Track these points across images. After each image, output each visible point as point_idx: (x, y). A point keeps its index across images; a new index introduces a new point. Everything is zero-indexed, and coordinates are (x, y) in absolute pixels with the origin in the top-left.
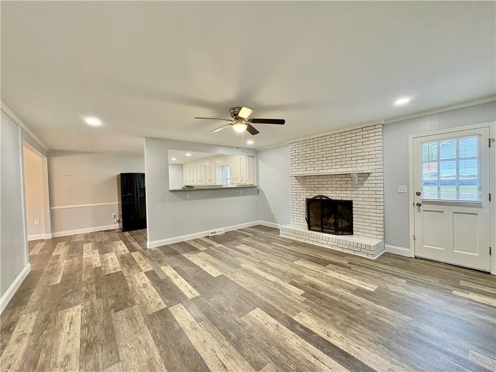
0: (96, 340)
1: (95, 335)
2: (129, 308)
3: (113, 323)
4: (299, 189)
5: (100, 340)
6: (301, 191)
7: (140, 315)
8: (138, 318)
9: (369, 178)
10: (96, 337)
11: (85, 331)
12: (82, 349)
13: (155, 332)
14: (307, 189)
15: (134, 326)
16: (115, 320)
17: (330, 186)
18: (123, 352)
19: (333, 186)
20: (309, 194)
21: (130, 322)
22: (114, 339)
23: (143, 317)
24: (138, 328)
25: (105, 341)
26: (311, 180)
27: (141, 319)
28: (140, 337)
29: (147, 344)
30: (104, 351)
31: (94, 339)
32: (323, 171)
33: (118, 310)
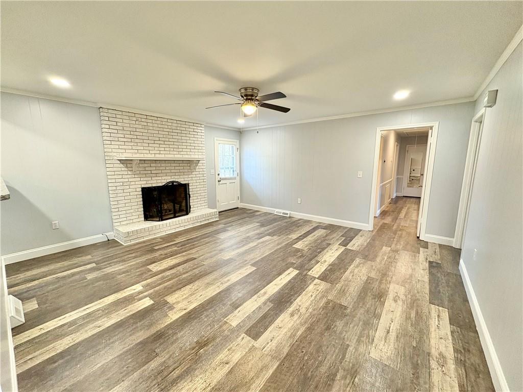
0: (374, 297)
1: (373, 300)
2: (335, 301)
3: (356, 299)
4: (129, 176)
5: (371, 295)
6: (130, 180)
7: (335, 289)
8: (339, 288)
9: (199, 165)
10: (373, 299)
11: (378, 310)
12: (385, 298)
13: (341, 273)
14: (141, 176)
15: (347, 285)
16: (353, 299)
17: (169, 171)
18: (365, 278)
19: (172, 171)
20: (145, 182)
21: (346, 290)
22: (363, 287)
23: (335, 286)
24: (346, 282)
25: (369, 291)
26: (146, 165)
27: (338, 286)
28: (351, 277)
29: (351, 272)
30: (373, 286)
31: (375, 299)
32: (160, 156)
33: (344, 308)
